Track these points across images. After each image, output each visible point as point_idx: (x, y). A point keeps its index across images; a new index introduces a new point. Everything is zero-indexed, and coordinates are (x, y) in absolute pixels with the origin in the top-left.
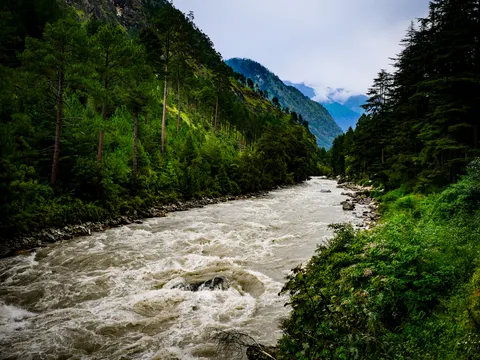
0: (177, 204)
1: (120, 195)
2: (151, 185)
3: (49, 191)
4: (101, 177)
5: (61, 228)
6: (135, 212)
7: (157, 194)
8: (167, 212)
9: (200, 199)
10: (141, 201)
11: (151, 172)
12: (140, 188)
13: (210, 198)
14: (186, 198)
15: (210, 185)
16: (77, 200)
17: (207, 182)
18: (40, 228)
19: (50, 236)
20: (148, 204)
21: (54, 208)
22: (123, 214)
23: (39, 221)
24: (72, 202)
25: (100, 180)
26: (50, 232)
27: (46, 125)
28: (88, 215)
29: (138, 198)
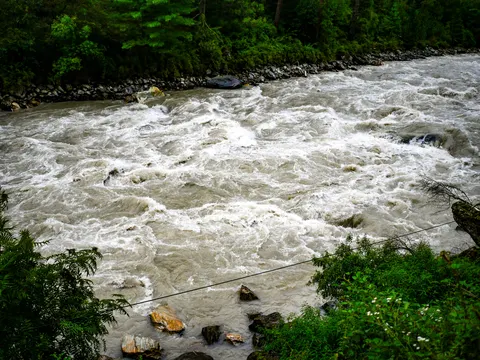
0: (396, 53)
1: (337, 39)
2: (371, 29)
3: (273, 30)
4: (322, 18)
5: (281, 67)
6: (351, 58)
7: (376, 40)
8: (384, 60)
9: (423, 48)
10: (358, 46)
11: (373, 14)
12: (358, 31)
13: (436, 48)
14: (406, 47)
15: (438, 34)
16: (297, 40)
17: (435, 29)
18: (264, 65)
19: (271, 73)
20: (365, 51)
21: (276, 48)
22: (339, 59)
23: (263, 59)
24: (292, 42)
25: (321, 21)
26: (271, 70)
28: (305, 56)
29: (355, 43)
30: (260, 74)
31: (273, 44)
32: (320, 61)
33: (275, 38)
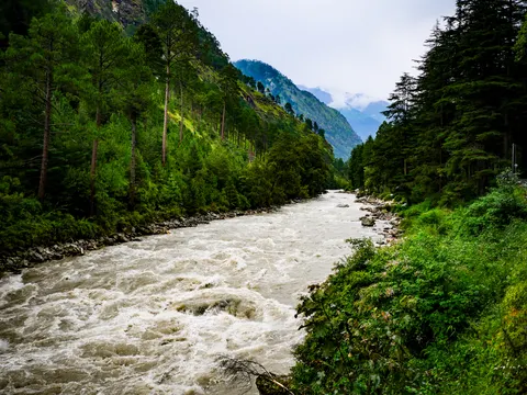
0: (180, 220)
1: (116, 210)
2: (151, 199)
3: (37, 206)
4: (95, 190)
5: (50, 246)
6: (134, 229)
7: (157, 209)
8: (169, 228)
9: (206, 214)
10: (140, 217)
11: (151, 184)
12: (138, 201)
13: (217, 213)
14: (190, 214)
15: (217, 199)
16: (68, 215)
17: (213, 196)
18: (27, 247)
19: (37, 255)
20: (148, 220)
21: (43, 225)
22: (121, 231)
23: (25, 239)
24: (63, 217)
25: (94, 193)
26: (38, 251)
27: (33, 133)
28: (80, 232)
29: (136, 213)
30: (23, 257)
31: (38, 221)
32: (98, 235)
33: (40, 214)
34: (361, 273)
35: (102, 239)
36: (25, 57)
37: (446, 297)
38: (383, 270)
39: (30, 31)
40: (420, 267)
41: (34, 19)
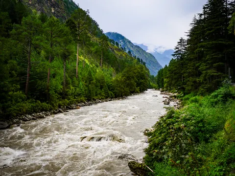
0: (85, 103)
1: (58, 99)
2: (72, 94)
3: (25, 97)
4: (49, 90)
5: (30, 114)
6: (65, 107)
7: (75, 98)
8: (80, 106)
9: (95, 100)
10: (68, 101)
11: (72, 88)
12: (66, 95)
13: (100, 100)
14: (89, 100)
15: (100, 94)
16: (38, 101)
17: (98, 92)
18: (21, 115)
19: (26, 118)
20: (71, 103)
21: (27, 105)
22: (60, 108)
23: (20, 111)
24: (36, 102)
25: (49, 91)
26: (26, 116)
27: (23, 66)
28: (43, 108)
29: (66, 100)
30: (20, 119)
31: (25, 103)
32: (51, 110)
33: (26, 100)
34: (170, 120)
35: (52, 111)
36: (20, 34)
37: (204, 127)
38: (179, 118)
39: (22, 22)
40: (194, 116)
41: (24, 18)
